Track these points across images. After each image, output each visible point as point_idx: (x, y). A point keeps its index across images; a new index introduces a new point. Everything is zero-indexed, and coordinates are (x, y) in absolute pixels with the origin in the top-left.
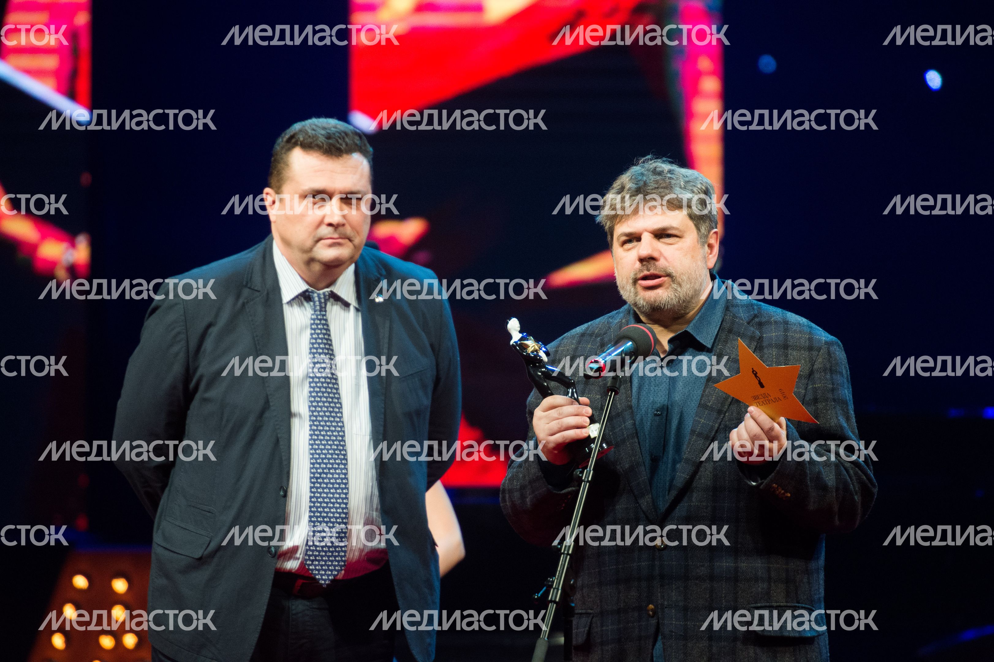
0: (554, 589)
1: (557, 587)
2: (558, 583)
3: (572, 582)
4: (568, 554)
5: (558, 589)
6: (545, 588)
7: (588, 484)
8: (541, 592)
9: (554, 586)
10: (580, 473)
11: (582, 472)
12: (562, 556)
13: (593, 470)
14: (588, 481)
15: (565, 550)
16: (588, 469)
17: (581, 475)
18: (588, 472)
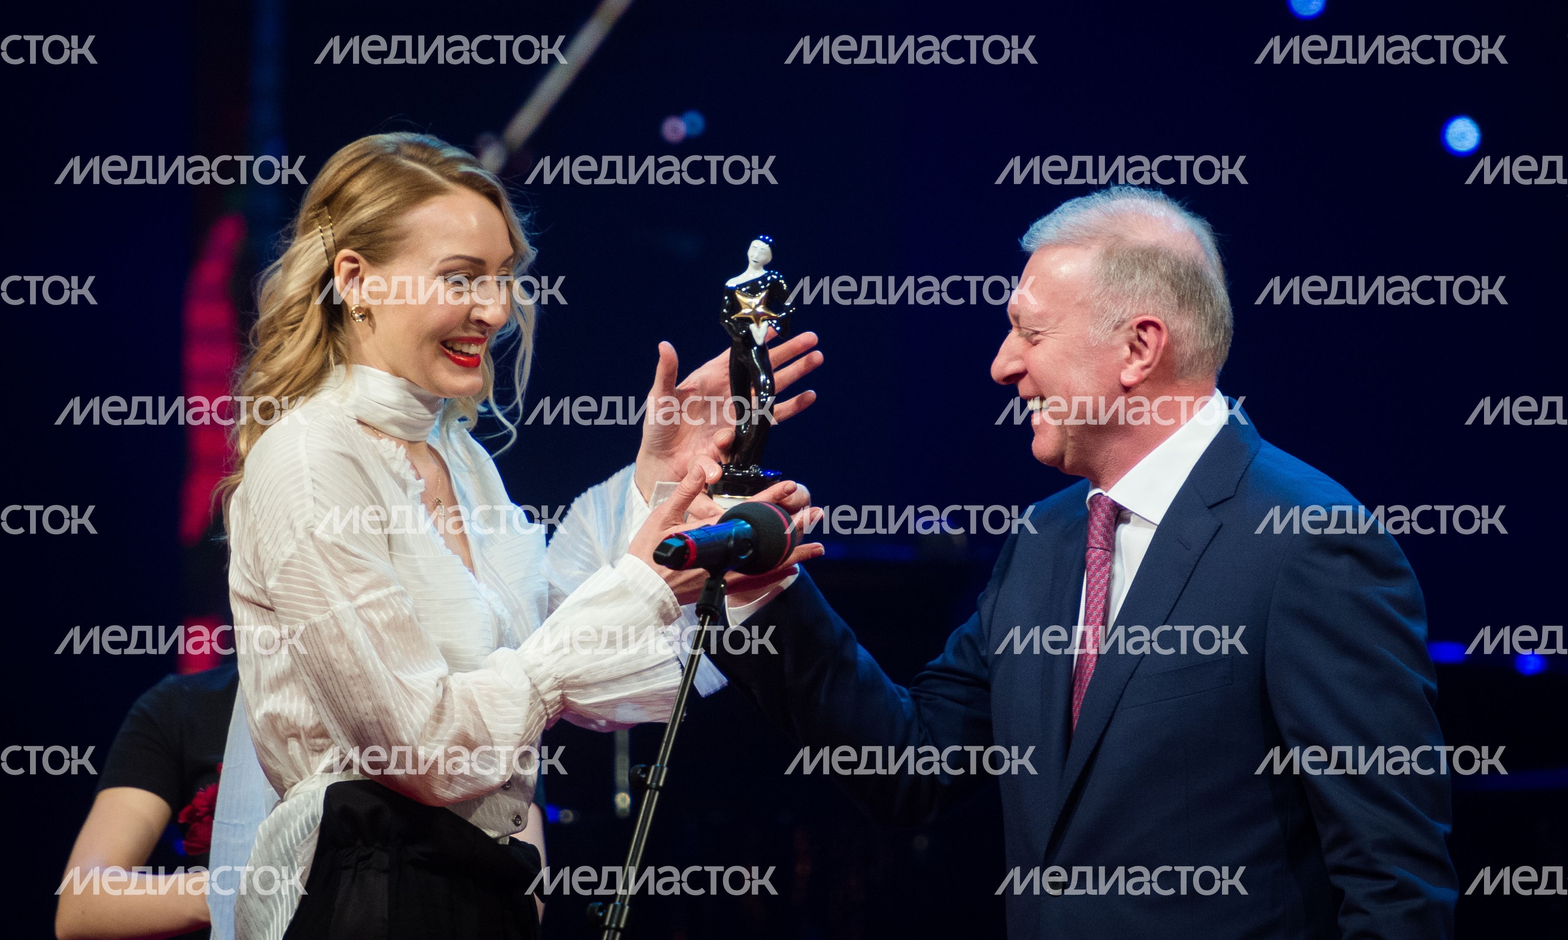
4: (617, 929)
7: (657, 794)
10: (642, 773)
11: (646, 771)
12: (607, 932)
13: (668, 766)
14: (658, 788)
15: (611, 922)
16: (658, 765)
17: (644, 776)
18: (658, 770)
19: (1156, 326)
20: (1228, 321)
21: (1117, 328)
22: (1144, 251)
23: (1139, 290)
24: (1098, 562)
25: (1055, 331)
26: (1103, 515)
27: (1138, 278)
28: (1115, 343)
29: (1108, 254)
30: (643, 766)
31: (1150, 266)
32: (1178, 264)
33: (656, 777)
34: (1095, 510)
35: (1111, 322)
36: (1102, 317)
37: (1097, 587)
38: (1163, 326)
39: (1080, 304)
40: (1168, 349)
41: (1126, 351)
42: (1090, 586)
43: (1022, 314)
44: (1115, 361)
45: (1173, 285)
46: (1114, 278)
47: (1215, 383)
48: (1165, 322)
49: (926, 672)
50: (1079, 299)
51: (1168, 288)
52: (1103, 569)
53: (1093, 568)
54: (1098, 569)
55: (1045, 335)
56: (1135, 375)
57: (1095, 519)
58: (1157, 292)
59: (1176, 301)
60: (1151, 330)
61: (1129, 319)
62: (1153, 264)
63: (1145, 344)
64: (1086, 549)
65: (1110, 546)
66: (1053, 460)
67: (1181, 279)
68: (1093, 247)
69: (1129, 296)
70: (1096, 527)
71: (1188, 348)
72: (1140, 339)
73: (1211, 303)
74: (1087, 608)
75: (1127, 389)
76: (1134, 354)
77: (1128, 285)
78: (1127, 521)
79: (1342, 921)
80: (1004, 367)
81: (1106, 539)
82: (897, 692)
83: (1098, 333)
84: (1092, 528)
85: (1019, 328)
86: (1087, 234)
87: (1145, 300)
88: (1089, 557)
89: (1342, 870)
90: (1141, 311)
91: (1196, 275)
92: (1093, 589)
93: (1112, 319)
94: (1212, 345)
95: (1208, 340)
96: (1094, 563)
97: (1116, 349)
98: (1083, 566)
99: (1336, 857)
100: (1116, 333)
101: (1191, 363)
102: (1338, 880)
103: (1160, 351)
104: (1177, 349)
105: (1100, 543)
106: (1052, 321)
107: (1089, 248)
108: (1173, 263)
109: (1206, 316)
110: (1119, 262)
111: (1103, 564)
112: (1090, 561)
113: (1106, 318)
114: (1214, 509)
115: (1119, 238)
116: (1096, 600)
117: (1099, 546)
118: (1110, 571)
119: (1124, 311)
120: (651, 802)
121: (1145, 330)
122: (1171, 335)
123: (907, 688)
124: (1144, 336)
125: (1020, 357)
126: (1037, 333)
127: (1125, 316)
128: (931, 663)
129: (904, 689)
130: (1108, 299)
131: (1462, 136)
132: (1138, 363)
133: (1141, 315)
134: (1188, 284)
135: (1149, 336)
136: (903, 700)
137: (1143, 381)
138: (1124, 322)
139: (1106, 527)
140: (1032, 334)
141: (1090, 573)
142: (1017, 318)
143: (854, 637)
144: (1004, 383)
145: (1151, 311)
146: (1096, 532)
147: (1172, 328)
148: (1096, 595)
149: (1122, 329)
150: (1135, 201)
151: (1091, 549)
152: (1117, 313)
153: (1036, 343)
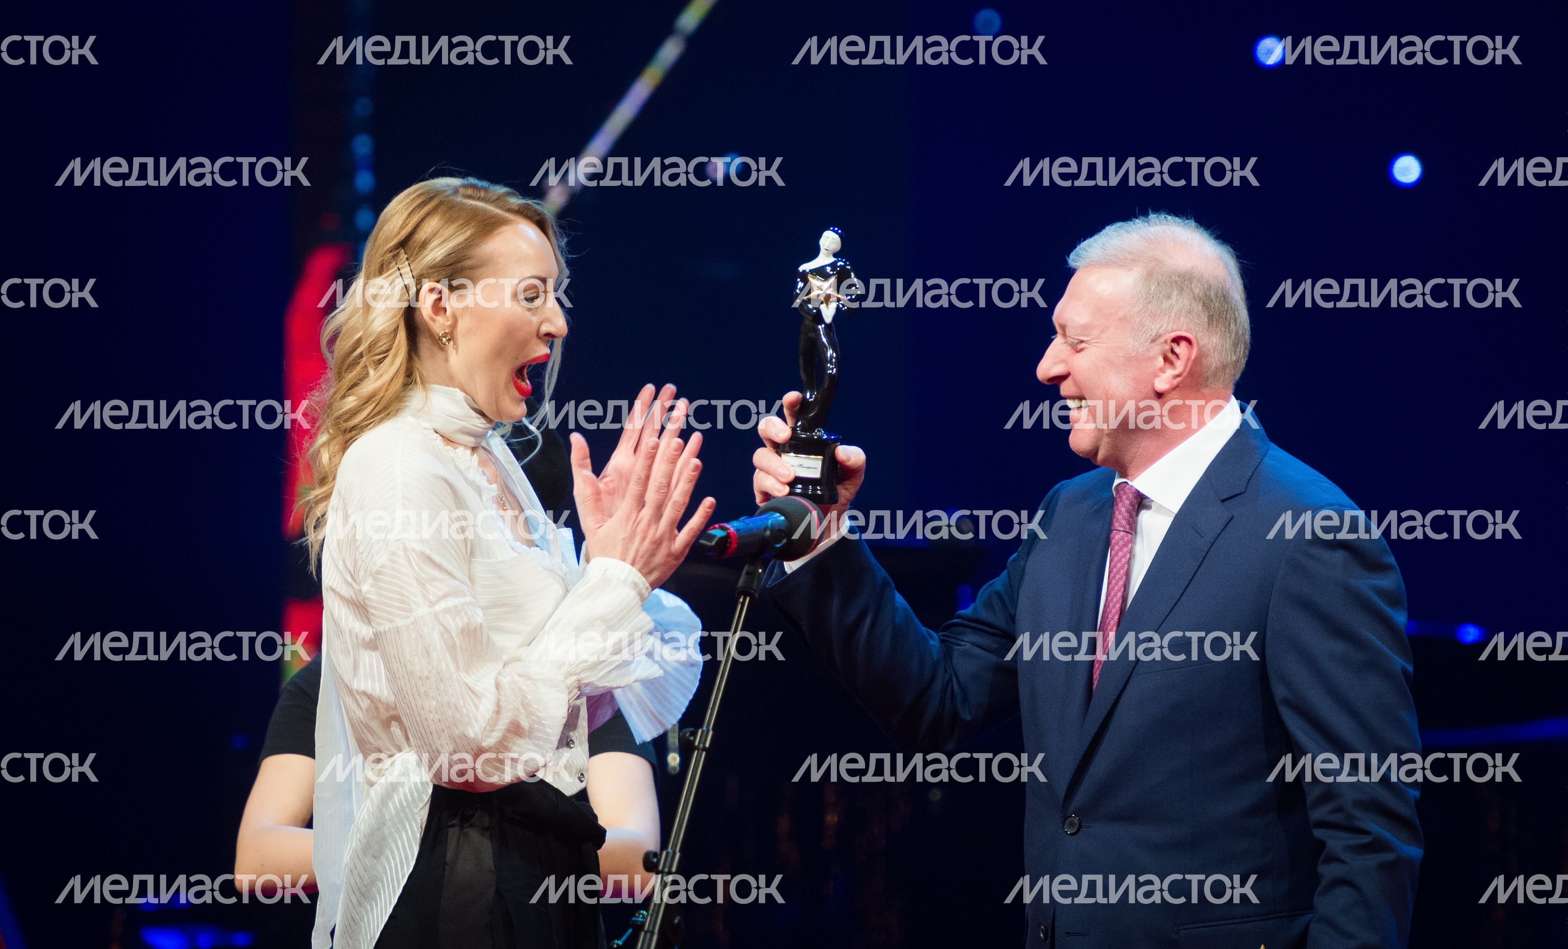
0: (646, 933)
1: (651, 929)
2: (652, 923)
3: (676, 921)
5: (652, 933)
6: (630, 931)
7: (704, 754)
8: (624, 938)
9: (646, 928)
10: (691, 735)
11: (694, 734)
13: (713, 730)
14: (704, 749)
15: (664, 866)
16: (705, 729)
17: (692, 738)
18: (705, 733)
19: (1188, 341)
20: (1247, 337)
21: (1153, 341)
22: (1180, 275)
23: (1175, 310)
24: (1121, 543)
25: (1098, 341)
26: (1127, 502)
27: (1174, 298)
28: (1151, 354)
29: (1149, 275)
30: (692, 729)
31: (1185, 288)
32: (1209, 289)
33: (703, 739)
34: (1120, 497)
35: (1148, 335)
36: (1141, 331)
37: (1119, 565)
38: (1194, 341)
39: (1123, 319)
40: (1198, 361)
41: (1160, 361)
42: (1113, 564)
43: (1069, 325)
44: (1150, 370)
45: (1204, 305)
46: (1153, 297)
47: (1231, 391)
48: (1196, 337)
49: (956, 620)
50: (1121, 314)
51: (1200, 307)
52: (1125, 549)
53: (1117, 548)
54: (1121, 549)
55: (1090, 344)
56: (1167, 383)
57: (1120, 505)
58: (1190, 312)
59: (1206, 320)
60: (1183, 344)
61: (1165, 334)
62: (1188, 287)
63: (1177, 356)
64: (1110, 531)
65: (1132, 528)
66: (1088, 453)
67: (1212, 301)
68: (1135, 269)
69: (1165, 314)
70: (1120, 512)
71: (1213, 361)
72: (1173, 351)
73: (1235, 321)
74: (1109, 584)
75: (1159, 395)
76: (1168, 365)
77: (1166, 304)
78: (1149, 507)
79: (1322, 869)
80: (1049, 370)
81: (1129, 523)
82: (927, 635)
83: (1135, 343)
84: (1117, 512)
85: (1064, 335)
86: (1130, 257)
87: (1180, 318)
88: (1114, 538)
89: (1323, 824)
90: (1175, 327)
91: (1225, 297)
92: (1115, 566)
93: (1150, 333)
94: (1234, 358)
95: (1231, 354)
96: (1117, 543)
97: (1153, 359)
98: (1107, 543)
99: (1318, 814)
100: (1153, 345)
101: (1215, 374)
102: (1318, 833)
103: (1190, 363)
104: (1206, 362)
105: (1123, 527)
106: (1096, 332)
107: (1131, 269)
108: (1205, 286)
109: (1230, 333)
110: (1159, 284)
111: (1125, 545)
112: (1113, 542)
113: (1144, 333)
114: (1226, 502)
115: (1158, 262)
116: (1118, 577)
117: (1122, 529)
118: (1131, 551)
119: (1161, 326)
120: (698, 761)
121: (1178, 344)
122: (1199, 350)
123: (936, 632)
124: (1177, 350)
125: (1064, 361)
126: (1082, 342)
127: (1161, 331)
128: (962, 612)
129: (933, 633)
130: (1147, 315)
131: (1406, 170)
132: (1170, 372)
133: (1176, 331)
134: (1217, 305)
135: (1182, 349)
136: (932, 642)
137: (1175, 388)
138: (1160, 336)
139: (1129, 513)
140: (1077, 343)
141: (1113, 553)
142: (1063, 327)
143: (893, 585)
144: (1047, 383)
145: (1185, 327)
146: (1120, 517)
147: (1201, 343)
148: (1117, 573)
149: (1158, 342)
150: (1171, 228)
151: (1115, 531)
152: (1154, 328)
153: (1082, 350)
